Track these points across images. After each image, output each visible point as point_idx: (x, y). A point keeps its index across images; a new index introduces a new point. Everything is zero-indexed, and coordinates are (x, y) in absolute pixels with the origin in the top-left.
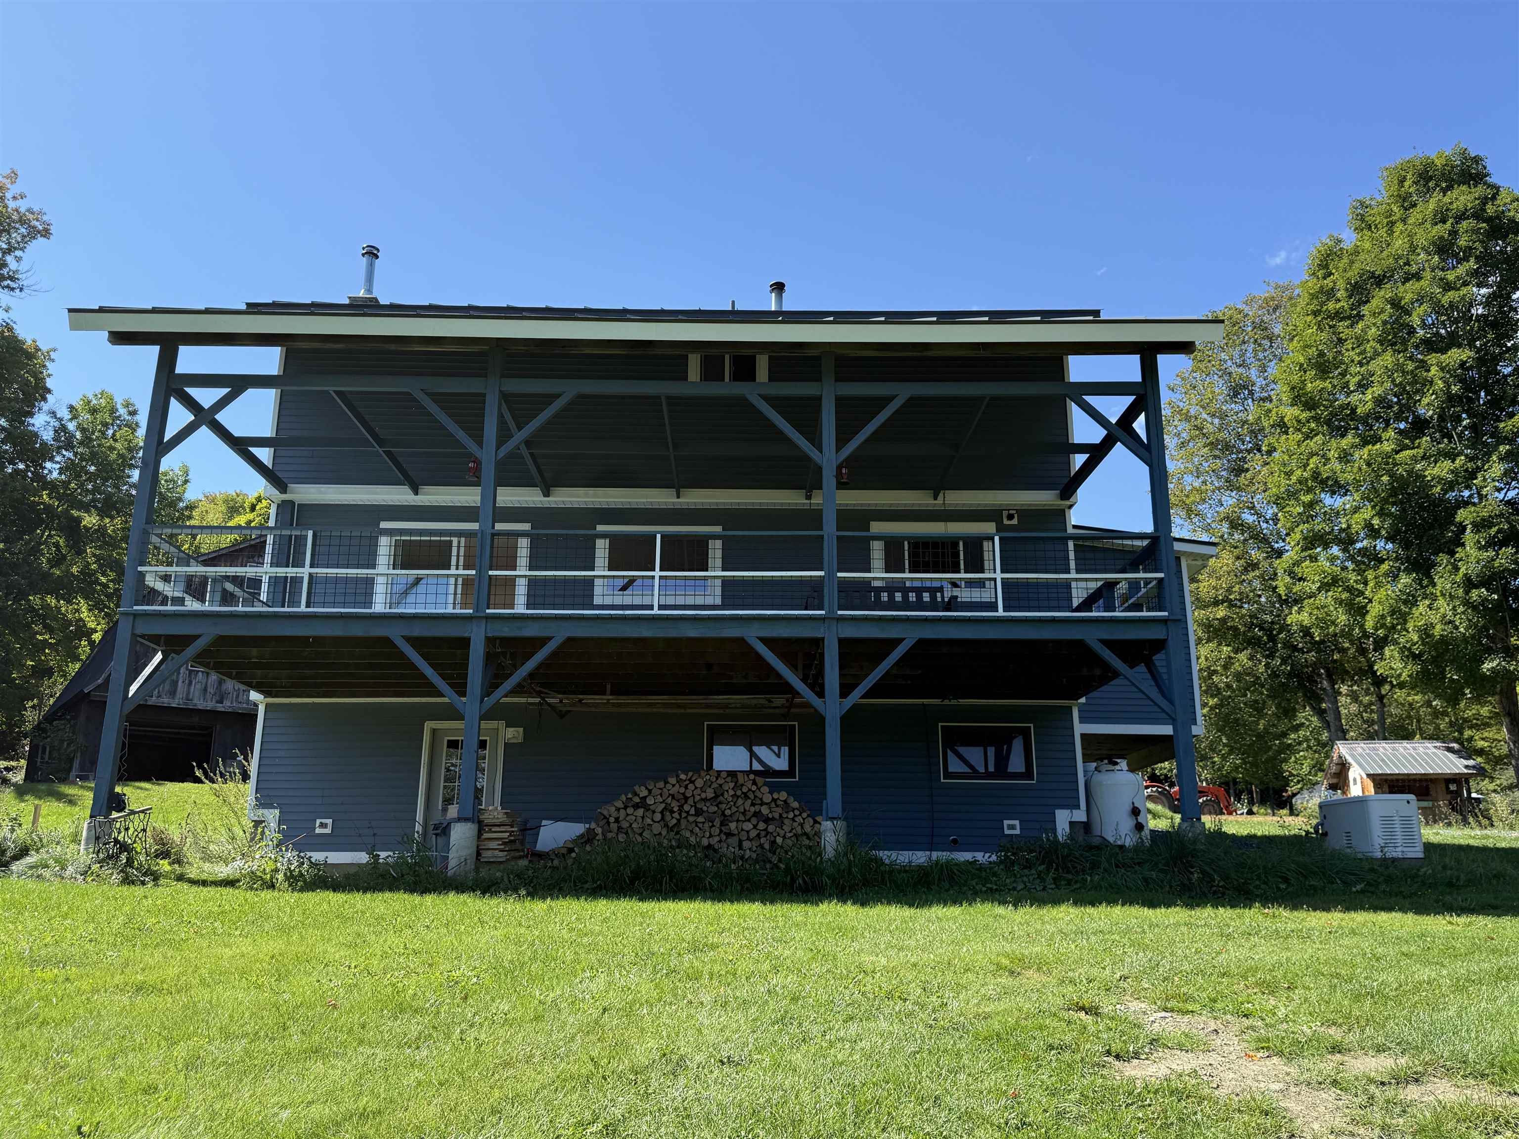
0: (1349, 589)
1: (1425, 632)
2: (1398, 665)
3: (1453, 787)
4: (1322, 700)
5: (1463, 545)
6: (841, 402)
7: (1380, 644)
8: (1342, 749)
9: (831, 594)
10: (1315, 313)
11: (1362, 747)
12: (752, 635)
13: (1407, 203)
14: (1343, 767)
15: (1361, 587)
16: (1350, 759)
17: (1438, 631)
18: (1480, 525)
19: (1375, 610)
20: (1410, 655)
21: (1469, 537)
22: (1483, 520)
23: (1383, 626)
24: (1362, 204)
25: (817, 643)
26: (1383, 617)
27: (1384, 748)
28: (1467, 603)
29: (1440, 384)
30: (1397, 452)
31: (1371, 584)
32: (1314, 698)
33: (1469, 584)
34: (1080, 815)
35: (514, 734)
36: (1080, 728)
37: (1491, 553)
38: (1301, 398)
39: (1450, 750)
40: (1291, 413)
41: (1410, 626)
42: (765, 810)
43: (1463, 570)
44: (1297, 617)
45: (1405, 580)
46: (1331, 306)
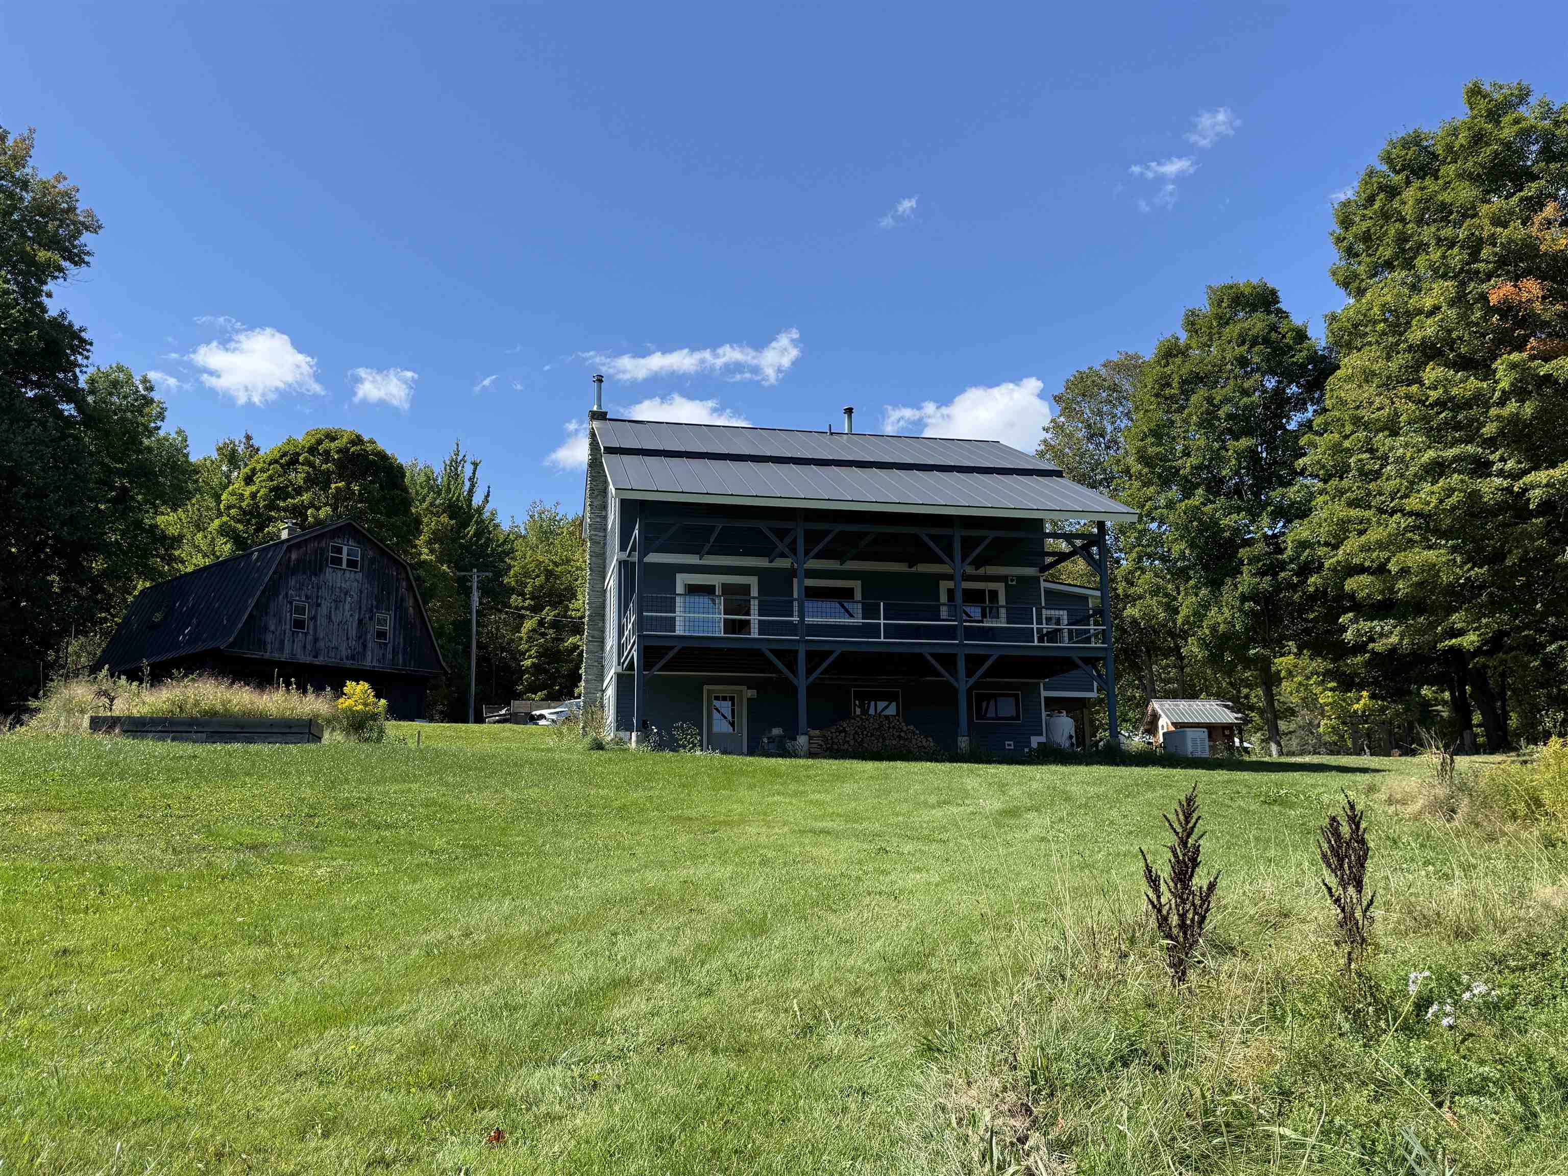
0: (1167, 595)
1: (1214, 629)
2: (1196, 650)
3: (1227, 732)
4: (1141, 670)
5: (1242, 573)
6: (964, 540)
7: (1184, 635)
8: (1155, 705)
9: (961, 632)
10: (1157, 395)
11: (1168, 704)
12: (925, 651)
13: (1224, 321)
14: (1155, 717)
15: (1174, 594)
16: (1160, 712)
17: (1222, 628)
18: (1253, 560)
19: (1184, 612)
20: (1203, 643)
21: (1245, 569)
22: (1254, 557)
23: (1188, 622)
24: (1193, 313)
25: (955, 656)
26: (1188, 617)
27: (1183, 704)
28: (1241, 610)
29: (1234, 462)
30: (1205, 505)
31: (1182, 594)
32: (1135, 668)
33: (1244, 598)
34: (1043, 739)
35: (751, 693)
36: (1044, 694)
37: (1258, 580)
38: (1143, 458)
39: (1227, 707)
40: (1136, 467)
41: (1204, 624)
42: (903, 734)
43: (1240, 589)
44: (1131, 611)
45: (1204, 592)
46: (1167, 391)
